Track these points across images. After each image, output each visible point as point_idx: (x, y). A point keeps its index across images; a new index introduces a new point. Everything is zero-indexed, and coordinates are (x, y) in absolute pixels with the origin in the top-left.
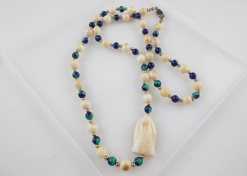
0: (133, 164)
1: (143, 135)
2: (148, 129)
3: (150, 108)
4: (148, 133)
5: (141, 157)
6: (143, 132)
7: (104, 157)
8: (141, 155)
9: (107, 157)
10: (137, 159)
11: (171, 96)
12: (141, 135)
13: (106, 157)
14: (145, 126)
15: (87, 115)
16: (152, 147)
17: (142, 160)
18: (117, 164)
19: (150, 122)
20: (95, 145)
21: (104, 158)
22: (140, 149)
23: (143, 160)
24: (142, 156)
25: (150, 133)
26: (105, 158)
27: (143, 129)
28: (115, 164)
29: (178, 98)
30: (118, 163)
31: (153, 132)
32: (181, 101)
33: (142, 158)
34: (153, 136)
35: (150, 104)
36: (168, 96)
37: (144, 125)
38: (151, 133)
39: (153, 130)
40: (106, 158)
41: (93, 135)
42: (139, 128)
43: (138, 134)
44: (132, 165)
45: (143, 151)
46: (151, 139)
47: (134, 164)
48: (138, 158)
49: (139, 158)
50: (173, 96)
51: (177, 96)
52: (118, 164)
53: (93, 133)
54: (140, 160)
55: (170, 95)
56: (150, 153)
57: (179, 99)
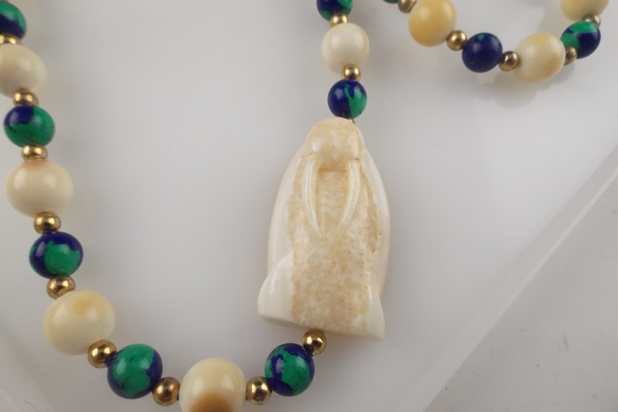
0: (258, 384)
1: (314, 223)
2: (345, 191)
3: (357, 91)
4: (347, 213)
5: (306, 346)
6: (318, 206)
7: (91, 348)
8: (307, 335)
9: (107, 351)
10: (280, 356)
11: (463, 37)
12: (306, 222)
13: (103, 347)
14: (330, 176)
15: (14, 117)
16: (369, 288)
17: (308, 360)
18: (160, 389)
19: (356, 152)
20: (47, 280)
21: (86, 356)
22: (297, 303)
23: (314, 358)
24: (309, 340)
25: (356, 215)
26: (95, 352)
27: (317, 191)
28: (152, 388)
29: (500, 45)
30: (166, 383)
31: (372, 210)
32: (511, 61)
33: (307, 352)
34: (373, 230)
35: (356, 72)
36: (448, 38)
37: (322, 170)
38: (364, 214)
39: (370, 196)
40: (101, 355)
41: (37, 227)
42: (298, 188)
43: (292, 217)
44: (248, 390)
45: (318, 313)
46: (363, 246)
47: (264, 387)
48: (285, 354)
49: (293, 349)
50: (475, 39)
51: (495, 38)
52: (171, 387)
53: (39, 215)
54: (300, 362)
55: (459, 33)
56: (357, 321)
57: (504, 56)
